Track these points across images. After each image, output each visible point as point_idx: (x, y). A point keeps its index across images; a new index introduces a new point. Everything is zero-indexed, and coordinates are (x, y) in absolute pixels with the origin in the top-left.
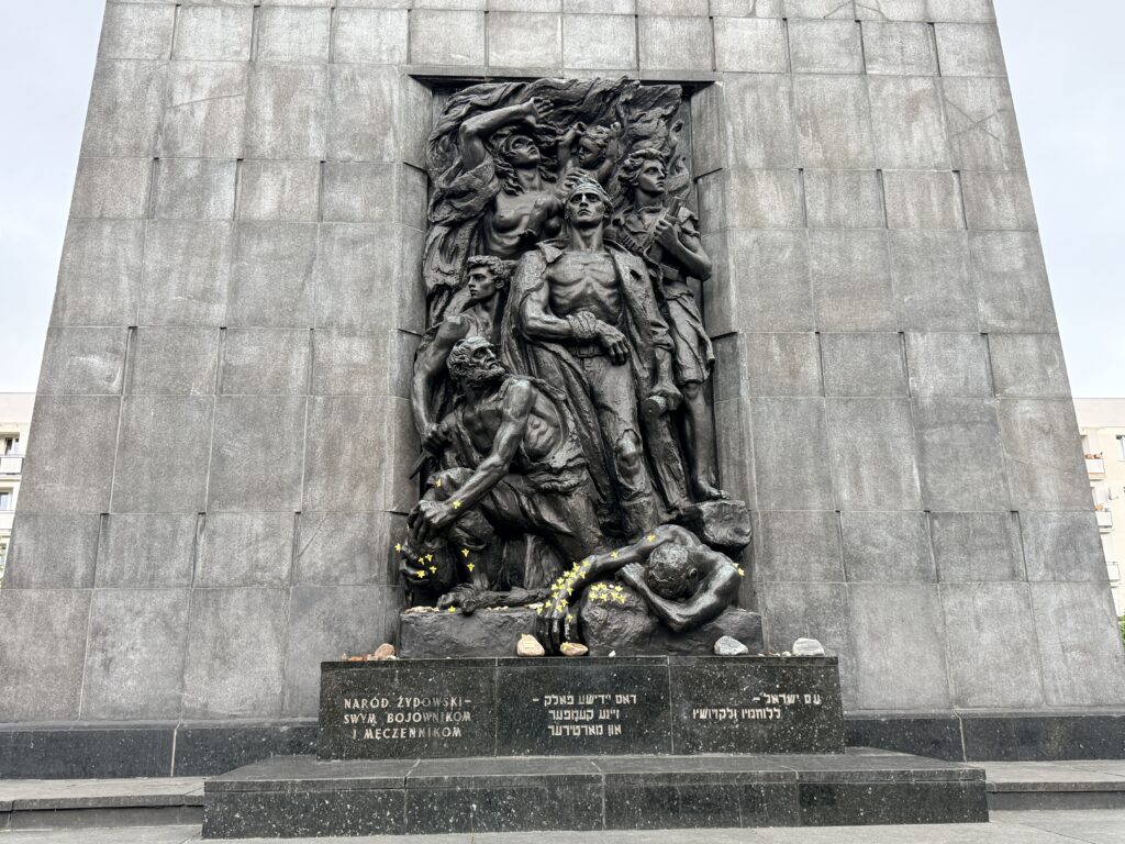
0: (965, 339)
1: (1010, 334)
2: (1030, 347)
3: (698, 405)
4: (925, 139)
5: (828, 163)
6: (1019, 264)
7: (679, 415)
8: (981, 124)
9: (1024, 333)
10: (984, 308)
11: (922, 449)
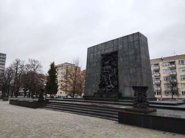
0: (134, 68)
1: (138, 67)
2: (139, 68)
4: (133, 52)
5: (125, 56)
6: (139, 61)
8: (137, 50)
9: (139, 67)
10: (136, 66)
11: (130, 78)
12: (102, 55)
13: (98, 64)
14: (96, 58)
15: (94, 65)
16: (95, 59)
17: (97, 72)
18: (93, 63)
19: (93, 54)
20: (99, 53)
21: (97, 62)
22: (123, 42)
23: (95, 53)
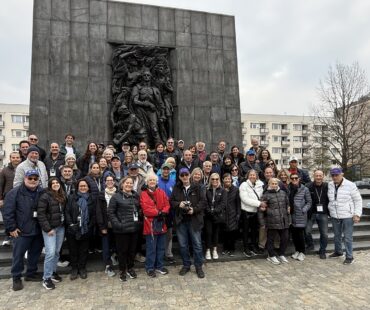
0: (222, 109)
1: (231, 108)
3: (170, 121)
4: (217, 65)
5: (198, 69)
7: (166, 123)
8: (230, 62)
12: (115, 45)
13: (95, 72)
14: (84, 47)
15: (76, 73)
16: (78, 47)
17: (92, 101)
18: (72, 62)
19: (66, 27)
20: (99, 31)
21: (90, 65)
22: (190, 26)
23: (76, 25)
